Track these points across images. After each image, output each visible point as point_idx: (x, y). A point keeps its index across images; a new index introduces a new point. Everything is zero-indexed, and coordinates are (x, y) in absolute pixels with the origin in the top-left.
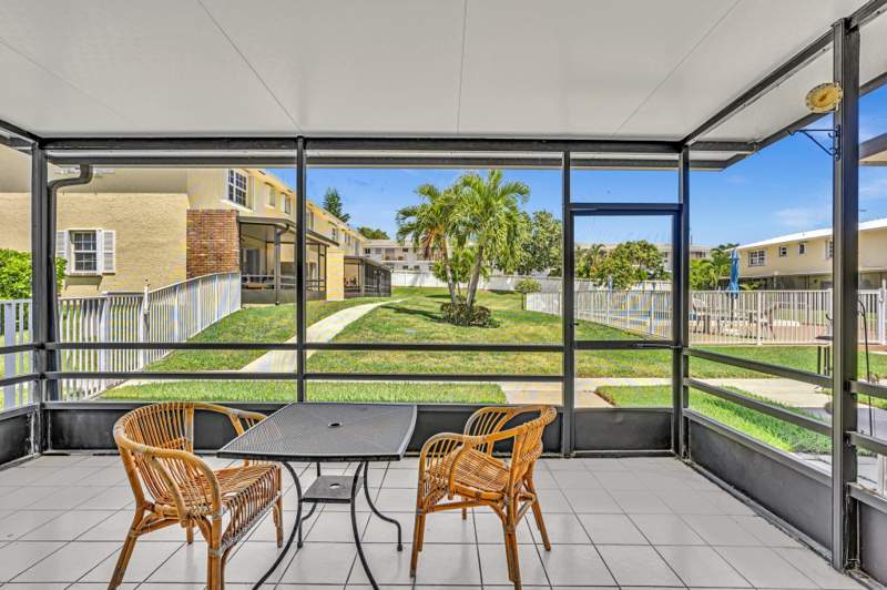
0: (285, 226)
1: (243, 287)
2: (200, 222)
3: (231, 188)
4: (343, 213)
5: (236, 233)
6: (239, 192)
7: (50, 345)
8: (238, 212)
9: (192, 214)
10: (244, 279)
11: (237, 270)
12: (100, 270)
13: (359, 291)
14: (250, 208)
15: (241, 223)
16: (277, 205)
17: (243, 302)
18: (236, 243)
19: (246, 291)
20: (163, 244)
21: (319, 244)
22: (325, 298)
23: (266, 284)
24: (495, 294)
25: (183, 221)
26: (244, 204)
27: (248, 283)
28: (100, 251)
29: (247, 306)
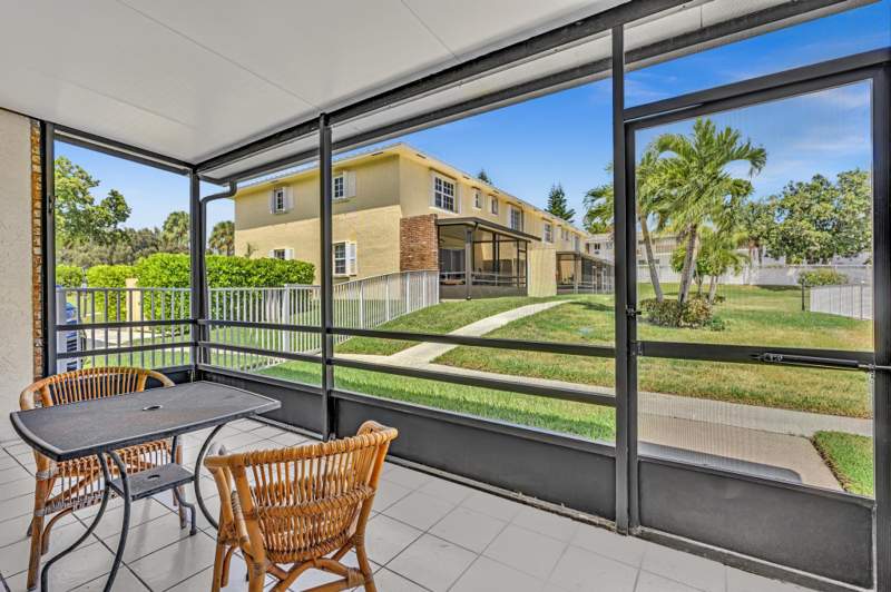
0: (474, 224)
1: (441, 284)
2: (409, 227)
3: (438, 196)
4: (567, 209)
5: (435, 235)
6: (447, 199)
7: (201, 321)
8: (436, 215)
9: (403, 222)
10: (442, 277)
11: (436, 268)
12: (348, 274)
13: (573, 288)
14: (457, 212)
15: (440, 226)
16: (483, 205)
17: (441, 297)
18: (434, 243)
19: (444, 287)
20: (385, 250)
21: (518, 240)
22: (526, 294)
23: (460, 281)
24: (766, 291)
25: (397, 228)
26: (451, 209)
27: (446, 280)
28: (348, 258)
29: (444, 301)
